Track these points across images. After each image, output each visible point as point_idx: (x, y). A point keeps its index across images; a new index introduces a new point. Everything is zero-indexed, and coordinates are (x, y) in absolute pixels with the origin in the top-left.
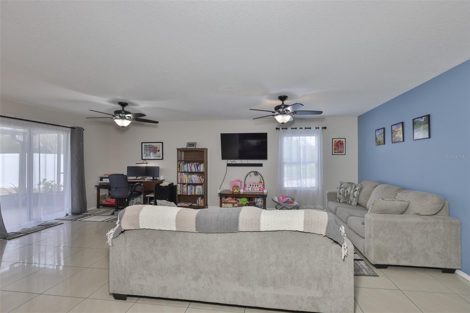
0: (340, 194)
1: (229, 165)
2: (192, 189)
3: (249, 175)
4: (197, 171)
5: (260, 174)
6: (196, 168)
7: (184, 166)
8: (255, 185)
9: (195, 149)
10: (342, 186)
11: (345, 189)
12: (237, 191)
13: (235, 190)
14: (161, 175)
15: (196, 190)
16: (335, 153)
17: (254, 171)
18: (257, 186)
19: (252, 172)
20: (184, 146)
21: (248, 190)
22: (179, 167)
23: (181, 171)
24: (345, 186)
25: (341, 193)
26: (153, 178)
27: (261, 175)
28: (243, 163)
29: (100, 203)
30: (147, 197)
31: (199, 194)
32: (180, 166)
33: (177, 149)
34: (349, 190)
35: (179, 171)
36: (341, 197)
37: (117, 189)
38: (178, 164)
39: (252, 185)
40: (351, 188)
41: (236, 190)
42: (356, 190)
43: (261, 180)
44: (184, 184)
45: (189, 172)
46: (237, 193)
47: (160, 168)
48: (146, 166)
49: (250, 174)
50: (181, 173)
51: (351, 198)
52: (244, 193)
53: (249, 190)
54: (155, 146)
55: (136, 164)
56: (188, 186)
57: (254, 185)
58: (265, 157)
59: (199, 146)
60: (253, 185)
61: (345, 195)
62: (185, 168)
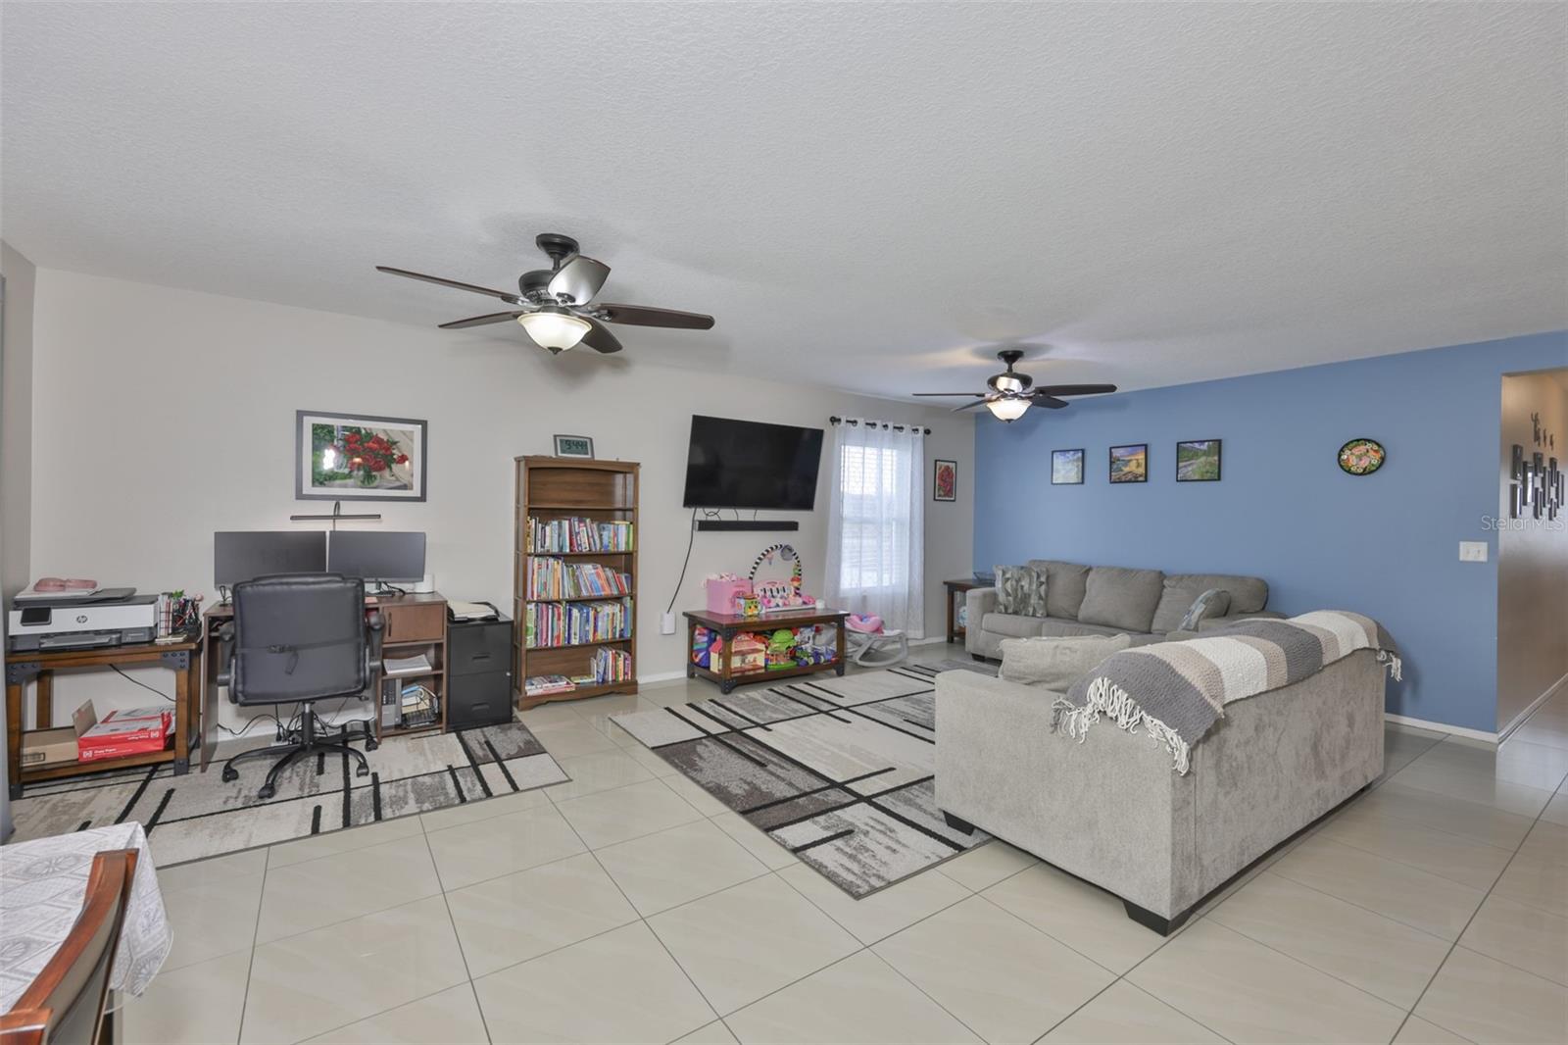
1: (705, 526)
3: (765, 559)
4: (598, 548)
5: (795, 554)
6: (595, 538)
8: (777, 590)
9: (592, 461)
10: (1008, 576)
12: (756, 612)
13: (750, 608)
15: (600, 624)
16: (939, 496)
17: (780, 546)
18: (781, 593)
19: (777, 547)
20: (546, 449)
22: (529, 532)
23: (530, 550)
24: (1016, 576)
27: (797, 558)
28: (740, 519)
30: (395, 678)
31: (608, 636)
32: (529, 528)
34: (1025, 583)
35: (522, 552)
36: (1010, 601)
38: (520, 524)
39: (767, 588)
40: (1030, 579)
41: (753, 608)
42: (1042, 583)
43: (795, 573)
44: (555, 602)
45: (566, 555)
49: (769, 557)
50: (543, 561)
51: (1033, 600)
52: (767, 617)
54: (382, 436)
55: (293, 518)
56: (572, 611)
57: (774, 590)
58: (806, 502)
59: (605, 452)
60: (771, 590)
61: (1020, 595)
62: (548, 540)
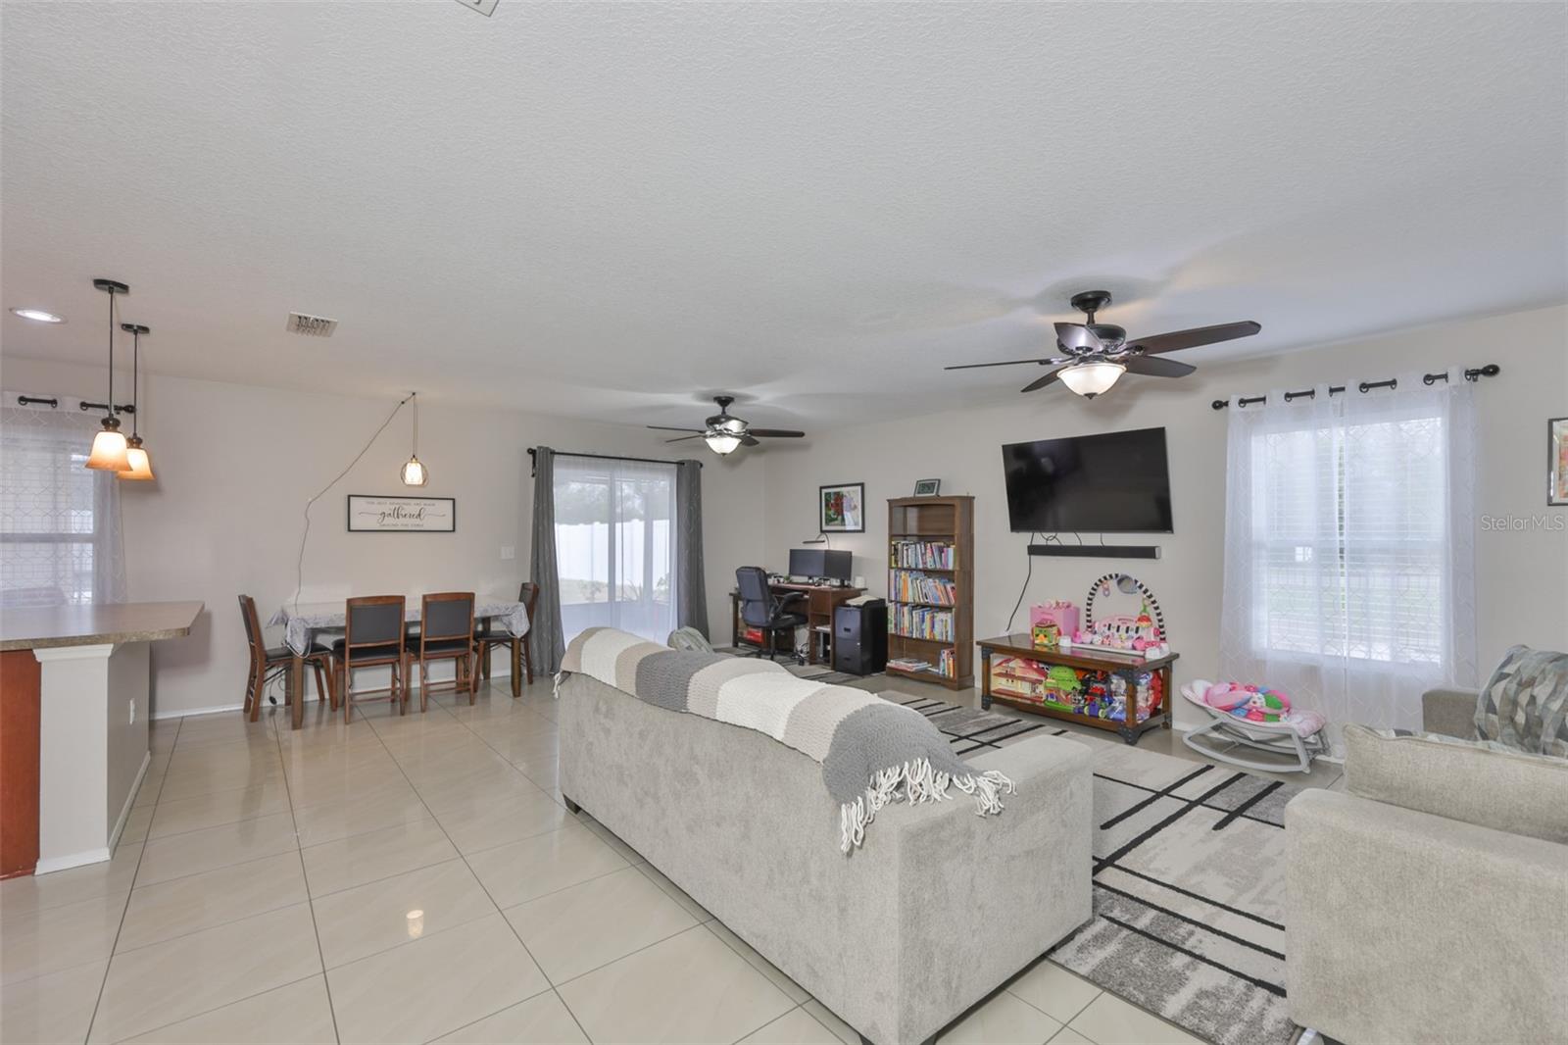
0: (1491, 708)
1: (1034, 550)
2: (923, 621)
3: (1100, 589)
4: (938, 566)
5: (1141, 587)
6: (937, 559)
7: (907, 550)
8: (1128, 628)
11: (1520, 684)
12: (1046, 642)
13: (1037, 635)
14: (859, 575)
15: (936, 626)
17: (1117, 576)
18: (1132, 633)
19: (1111, 576)
21: (1089, 641)
22: (894, 552)
23: (899, 566)
24: (1528, 673)
25: (1497, 702)
26: (842, 582)
27: (1145, 592)
28: (1083, 544)
29: (739, 635)
30: (818, 633)
31: (944, 639)
32: (896, 550)
33: (888, 501)
34: (1541, 692)
35: (893, 565)
36: (1493, 724)
37: (750, 604)
38: (890, 545)
39: (1115, 625)
40: (1556, 686)
41: (1041, 636)
43: (1145, 610)
44: (906, 604)
45: (920, 570)
46: (1045, 650)
47: (853, 554)
48: (826, 551)
49: (1106, 586)
50: (899, 572)
51: (1547, 735)
52: (1072, 652)
53: (1091, 643)
54: (847, 495)
55: (805, 543)
56: (914, 612)
57: (1123, 628)
58: (1162, 524)
60: (1119, 627)
61: (1520, 718)
62: (910, 558)
